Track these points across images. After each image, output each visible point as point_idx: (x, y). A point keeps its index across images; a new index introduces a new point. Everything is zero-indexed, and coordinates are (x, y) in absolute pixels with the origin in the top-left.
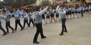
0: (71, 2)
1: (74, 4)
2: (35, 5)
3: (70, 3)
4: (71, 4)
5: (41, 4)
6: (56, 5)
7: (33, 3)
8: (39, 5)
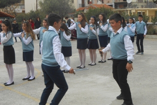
0: (140, 4)
1: (150, 11)
2: (18, 10)
3: (135, 6)
4: (140, 9)
5: (39, 8)
6: (90, 11)
7: (13, 3)
8: (34, 10)
